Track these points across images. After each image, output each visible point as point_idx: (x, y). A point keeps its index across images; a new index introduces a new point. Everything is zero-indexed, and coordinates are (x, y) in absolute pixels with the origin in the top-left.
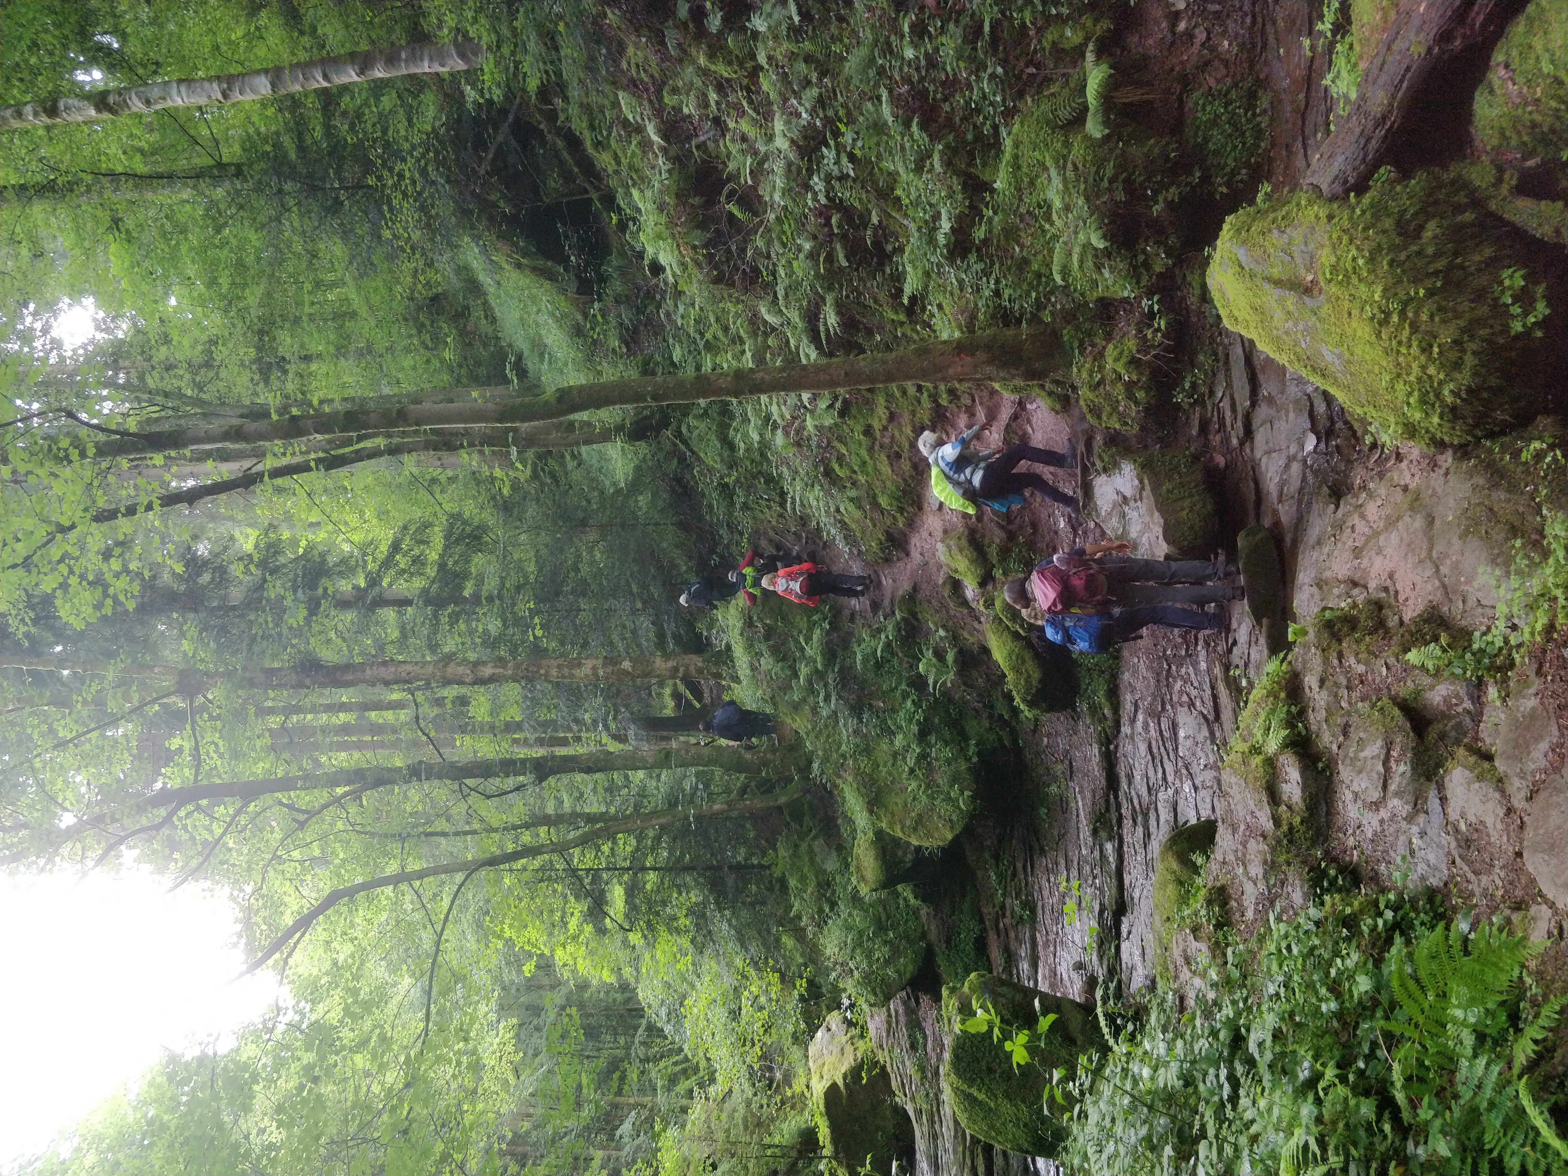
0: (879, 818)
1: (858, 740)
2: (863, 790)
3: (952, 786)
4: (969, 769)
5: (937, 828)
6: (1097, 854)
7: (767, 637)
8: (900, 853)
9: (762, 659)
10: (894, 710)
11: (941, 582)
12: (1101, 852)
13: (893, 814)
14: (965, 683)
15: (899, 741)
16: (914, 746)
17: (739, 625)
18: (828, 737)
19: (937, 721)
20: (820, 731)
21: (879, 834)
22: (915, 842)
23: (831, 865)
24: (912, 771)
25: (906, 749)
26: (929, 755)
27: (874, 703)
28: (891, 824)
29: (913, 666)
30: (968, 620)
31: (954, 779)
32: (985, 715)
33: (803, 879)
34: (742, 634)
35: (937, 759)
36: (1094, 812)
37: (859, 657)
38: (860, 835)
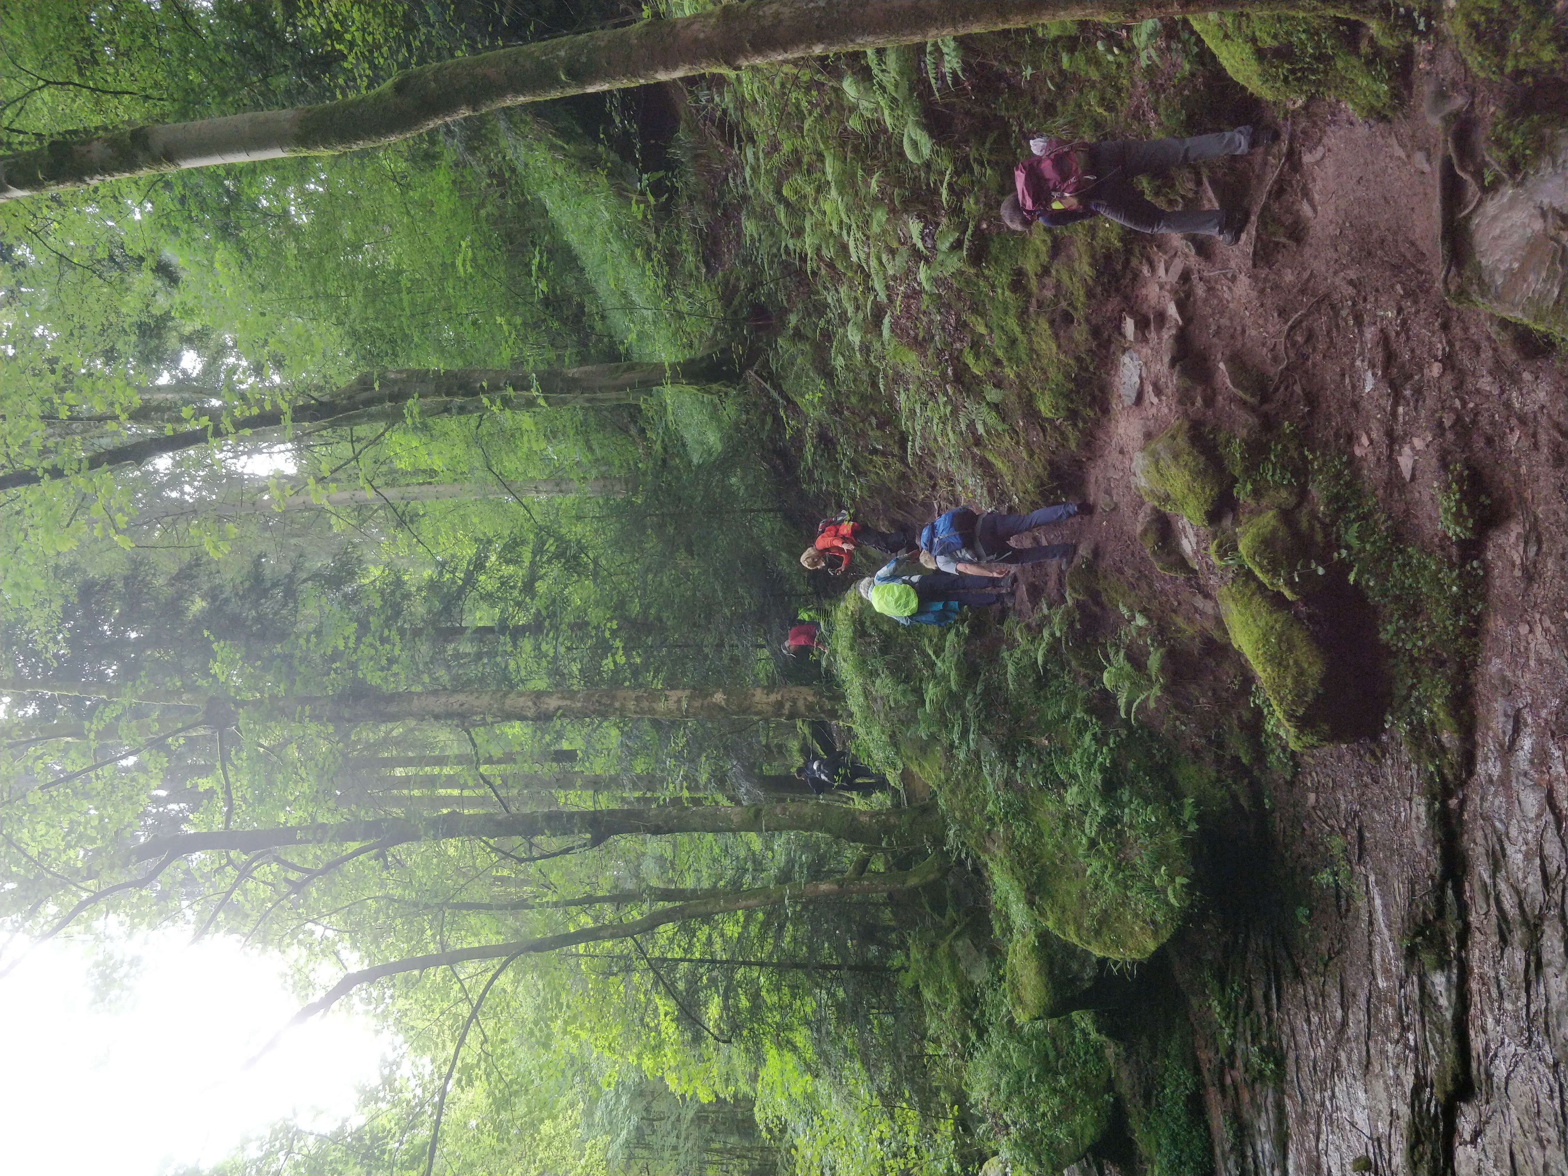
0: (1042, 914)
1: (1010, 796)
2: (1020, 872)
3: (1155, 868)
4: (1183, 843)
5: (1132, 934)
6: (1413, 990)
7: (884, 650)
8: (1075, 966)
9: (878, 681)
10: (1064, 751)
11: (1139, 529)
12: (1422, 987)
13: (1064, 910)
14: (1177, 706)
15: (1072, 796)
16: (1095, 805)
17: (849, 633)
18: (968, 791)
19: (1131, 765)
20: (958, 784)
21: (1044, 937)
22: (1097, 952)
23: (980, 975)
24: (1093, 843)
25: (1084, 808)
26: (1119, 820)
27: (1034, 740)
28: (1061, 923)
29: (1094, 680)
30: (1185, 595)
31: (1161, 857)
32: (1209, 757)
33: (941, 991)
34: (852, 648)
35: (1131, 826)
36: (1412, 916)
37: (1011, 669)
38: (1017, 936)
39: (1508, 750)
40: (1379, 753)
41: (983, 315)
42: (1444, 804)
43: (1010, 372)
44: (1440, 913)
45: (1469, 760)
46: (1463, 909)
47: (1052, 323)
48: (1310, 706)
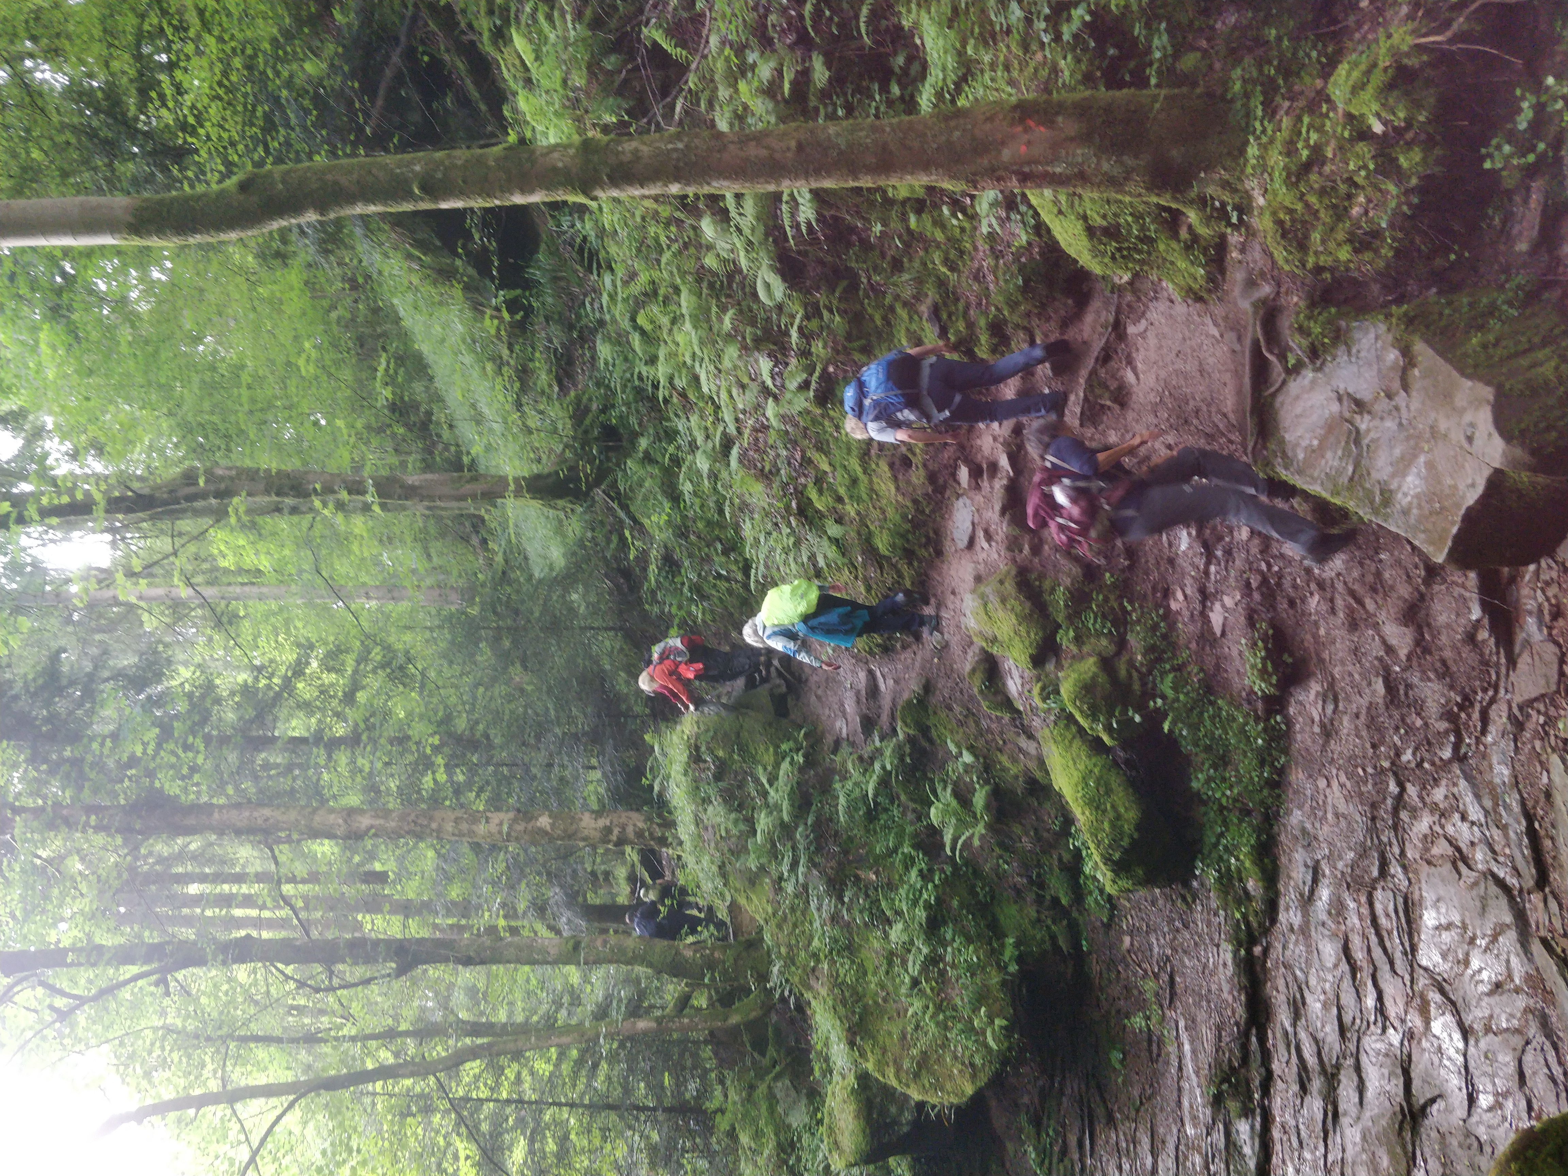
0: (862, 1055)
1: (836, 932)
2: (841, 1010)
3: (975, 1010)
4: (1004, 983)
5: (951, 1077)
6: (1219, 1137)
7: (718, 777)
8: (893, 1110)
9: (710, 809)
10: (891, 886)
11: (968, 668)
12: (1228, 1134)
13: (884, 1051)
14: (1001, 845)
15: (896, 933)
16: (919, 943)
17: (684, 758)
18: (795, 926)
19: (955, 903)
20: (785, 919)
21: (863, 1078)
22: (916, 1095)
23: (798, 1118)
24: (915, 982)
25: (908, 947)
26: (942, 958)
27: (862, 874)
28: (881, 1065)
29: (921, 815)
30: (1010, 735)
31: (981, 998)
32: (1030, 897)
33: (758, 1135)
34: (686, 774)
35: (954, 966)
36: (1218, 1063)
37: (842, 801)
38: (836, 1077)
39: (1308, 900)
40: (1190, 898)
41: (827, 453)
42: (1249, 951)
43: (850, 509)
44: (1245, 1060)
45: (1272, 907)
46: (1266, 1057)
47: (891, 466)
48: (1126, 851)
